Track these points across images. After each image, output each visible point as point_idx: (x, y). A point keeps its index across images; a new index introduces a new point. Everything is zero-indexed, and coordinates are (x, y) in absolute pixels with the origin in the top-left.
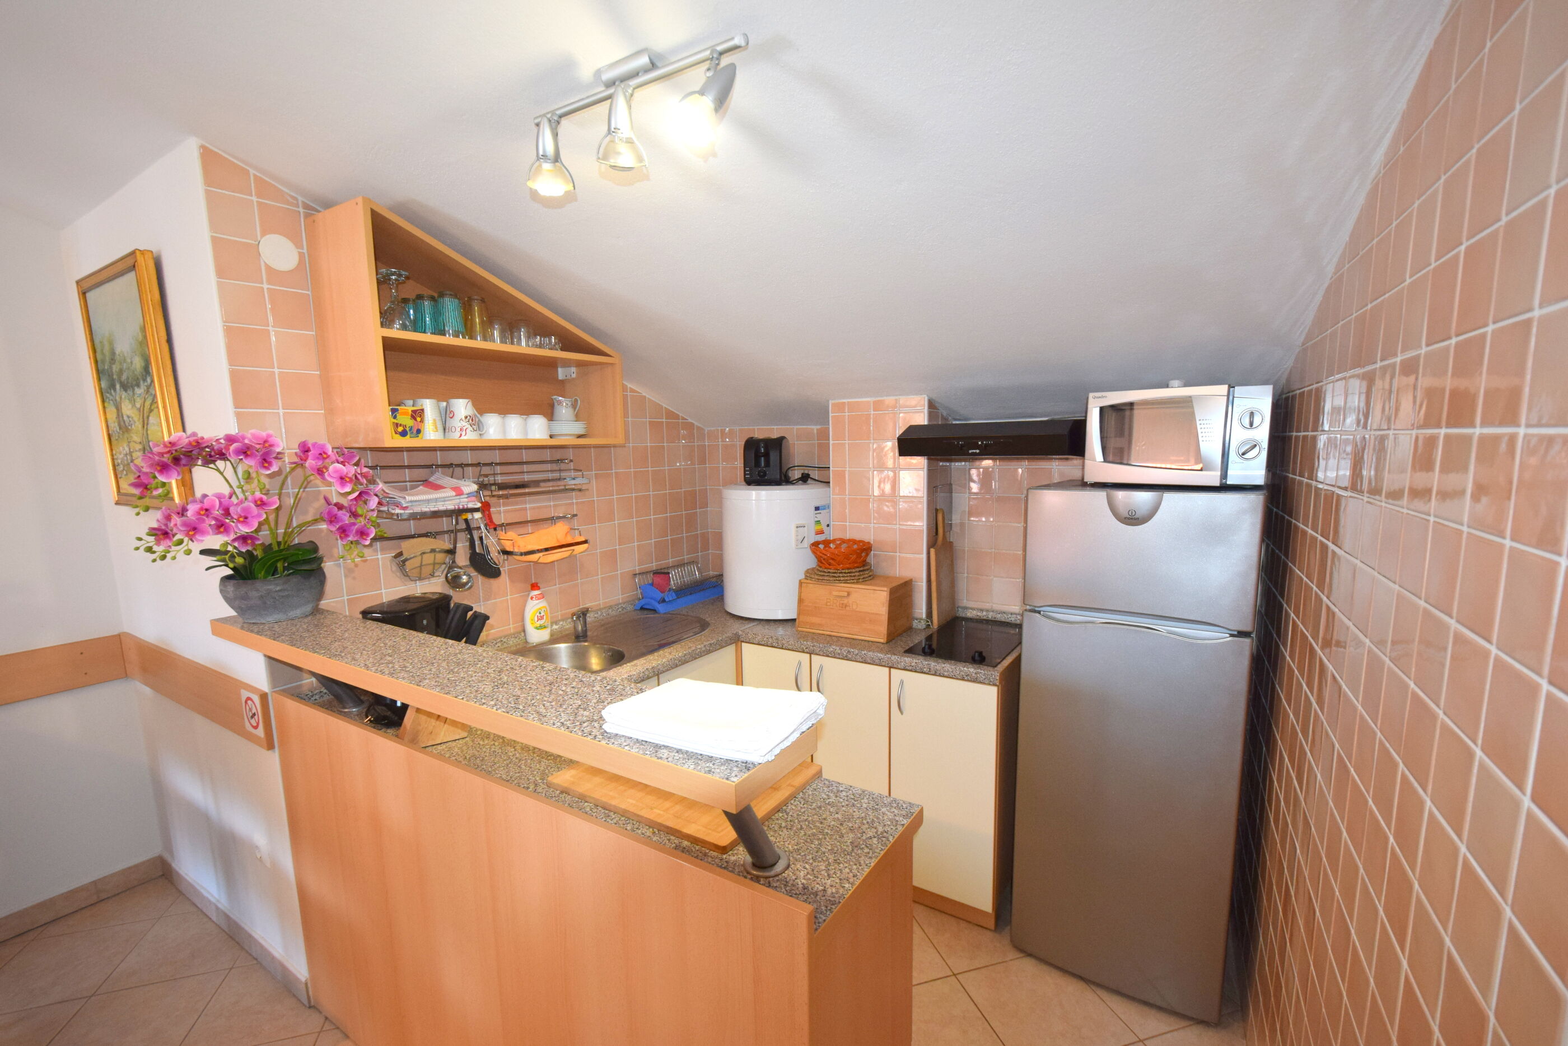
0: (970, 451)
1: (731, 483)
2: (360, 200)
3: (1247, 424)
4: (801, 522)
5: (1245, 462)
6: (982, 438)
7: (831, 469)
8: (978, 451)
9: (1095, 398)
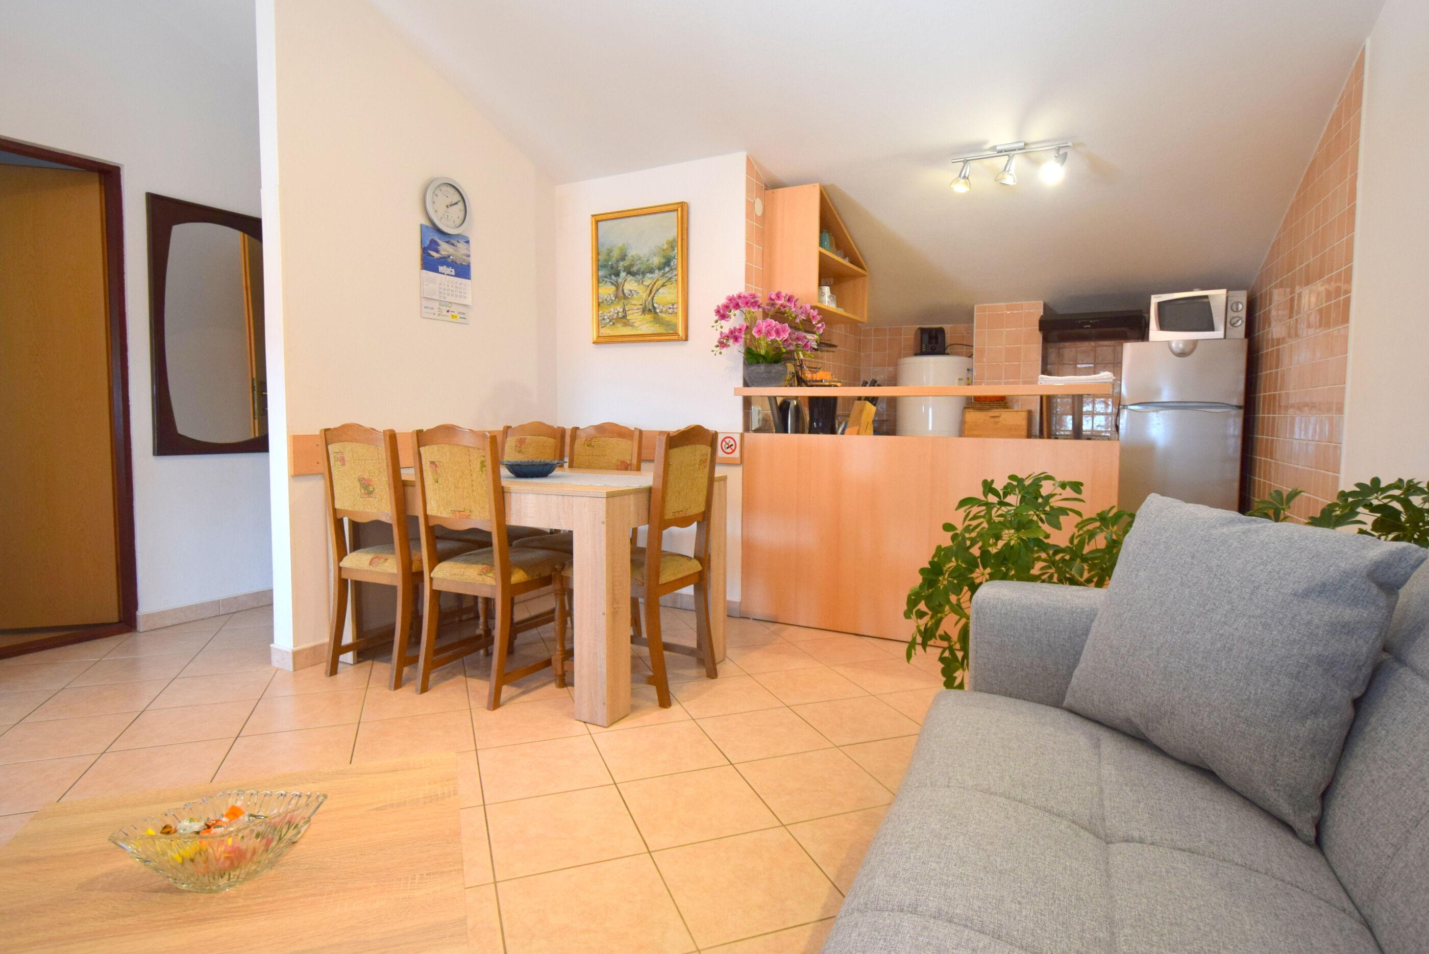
0: (1085, 326)
1: (906, 356)
2: (817, 185)
3: (1235, 309)
4: (961, 377)
5: (1235, 328)
6: (1092, 319)
7: (974, 346)
8: (1089, 326)
9: (1155, 297)
